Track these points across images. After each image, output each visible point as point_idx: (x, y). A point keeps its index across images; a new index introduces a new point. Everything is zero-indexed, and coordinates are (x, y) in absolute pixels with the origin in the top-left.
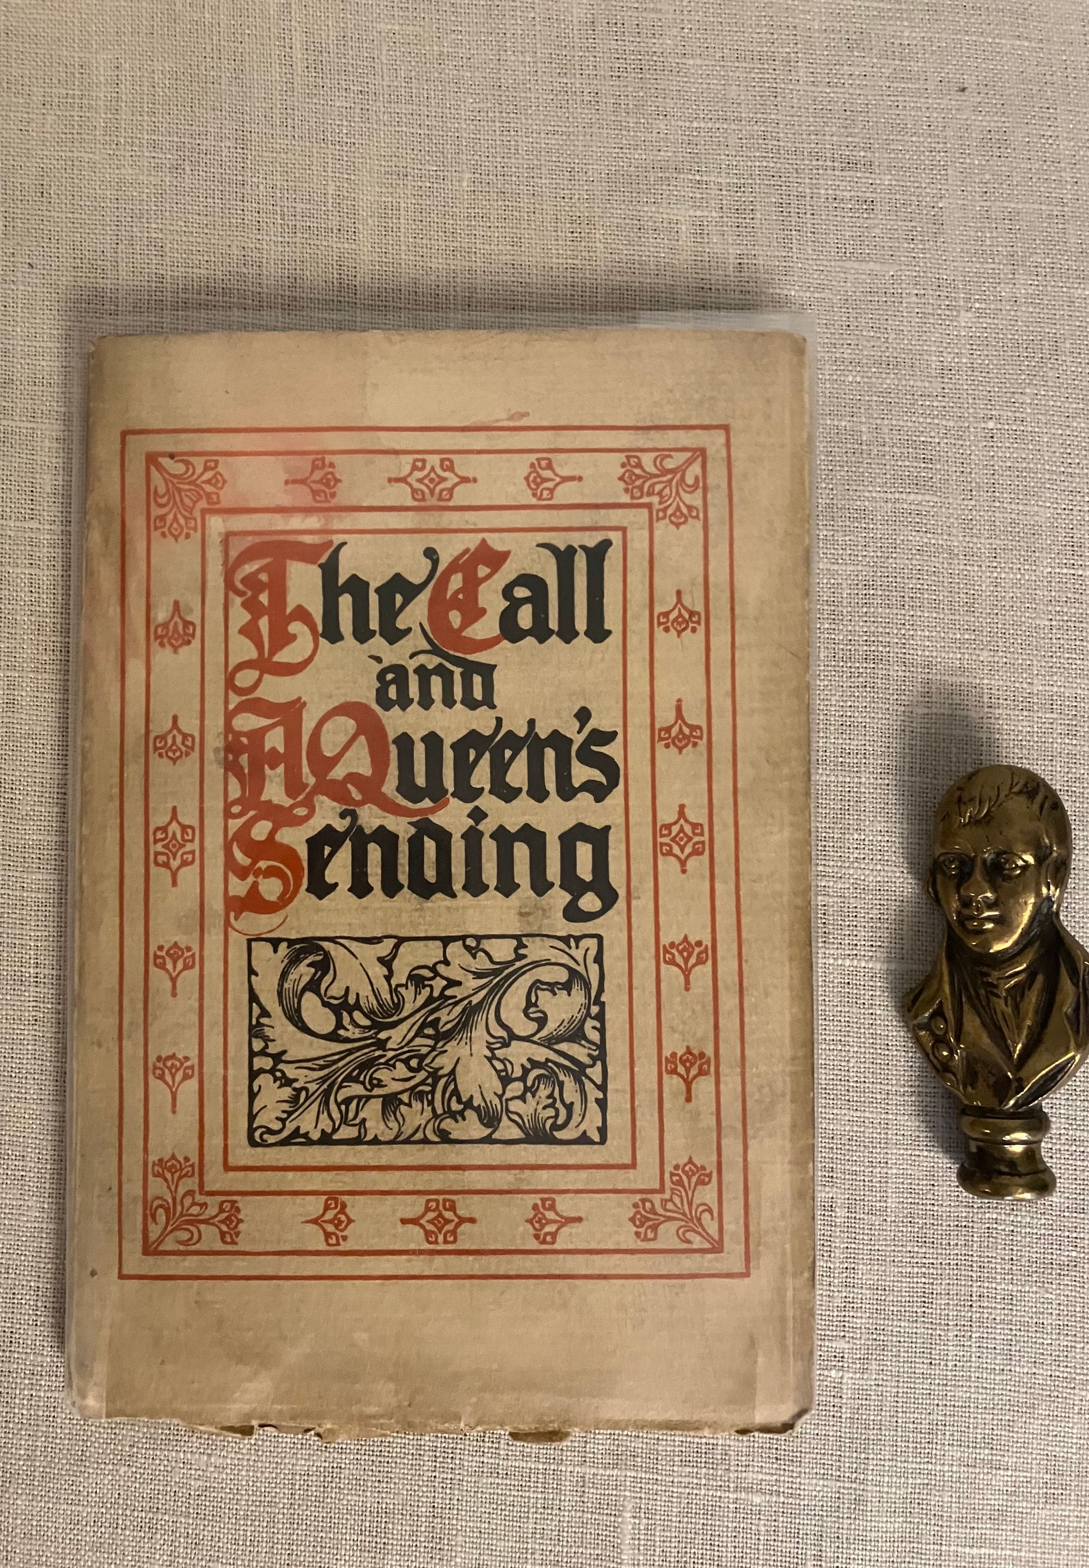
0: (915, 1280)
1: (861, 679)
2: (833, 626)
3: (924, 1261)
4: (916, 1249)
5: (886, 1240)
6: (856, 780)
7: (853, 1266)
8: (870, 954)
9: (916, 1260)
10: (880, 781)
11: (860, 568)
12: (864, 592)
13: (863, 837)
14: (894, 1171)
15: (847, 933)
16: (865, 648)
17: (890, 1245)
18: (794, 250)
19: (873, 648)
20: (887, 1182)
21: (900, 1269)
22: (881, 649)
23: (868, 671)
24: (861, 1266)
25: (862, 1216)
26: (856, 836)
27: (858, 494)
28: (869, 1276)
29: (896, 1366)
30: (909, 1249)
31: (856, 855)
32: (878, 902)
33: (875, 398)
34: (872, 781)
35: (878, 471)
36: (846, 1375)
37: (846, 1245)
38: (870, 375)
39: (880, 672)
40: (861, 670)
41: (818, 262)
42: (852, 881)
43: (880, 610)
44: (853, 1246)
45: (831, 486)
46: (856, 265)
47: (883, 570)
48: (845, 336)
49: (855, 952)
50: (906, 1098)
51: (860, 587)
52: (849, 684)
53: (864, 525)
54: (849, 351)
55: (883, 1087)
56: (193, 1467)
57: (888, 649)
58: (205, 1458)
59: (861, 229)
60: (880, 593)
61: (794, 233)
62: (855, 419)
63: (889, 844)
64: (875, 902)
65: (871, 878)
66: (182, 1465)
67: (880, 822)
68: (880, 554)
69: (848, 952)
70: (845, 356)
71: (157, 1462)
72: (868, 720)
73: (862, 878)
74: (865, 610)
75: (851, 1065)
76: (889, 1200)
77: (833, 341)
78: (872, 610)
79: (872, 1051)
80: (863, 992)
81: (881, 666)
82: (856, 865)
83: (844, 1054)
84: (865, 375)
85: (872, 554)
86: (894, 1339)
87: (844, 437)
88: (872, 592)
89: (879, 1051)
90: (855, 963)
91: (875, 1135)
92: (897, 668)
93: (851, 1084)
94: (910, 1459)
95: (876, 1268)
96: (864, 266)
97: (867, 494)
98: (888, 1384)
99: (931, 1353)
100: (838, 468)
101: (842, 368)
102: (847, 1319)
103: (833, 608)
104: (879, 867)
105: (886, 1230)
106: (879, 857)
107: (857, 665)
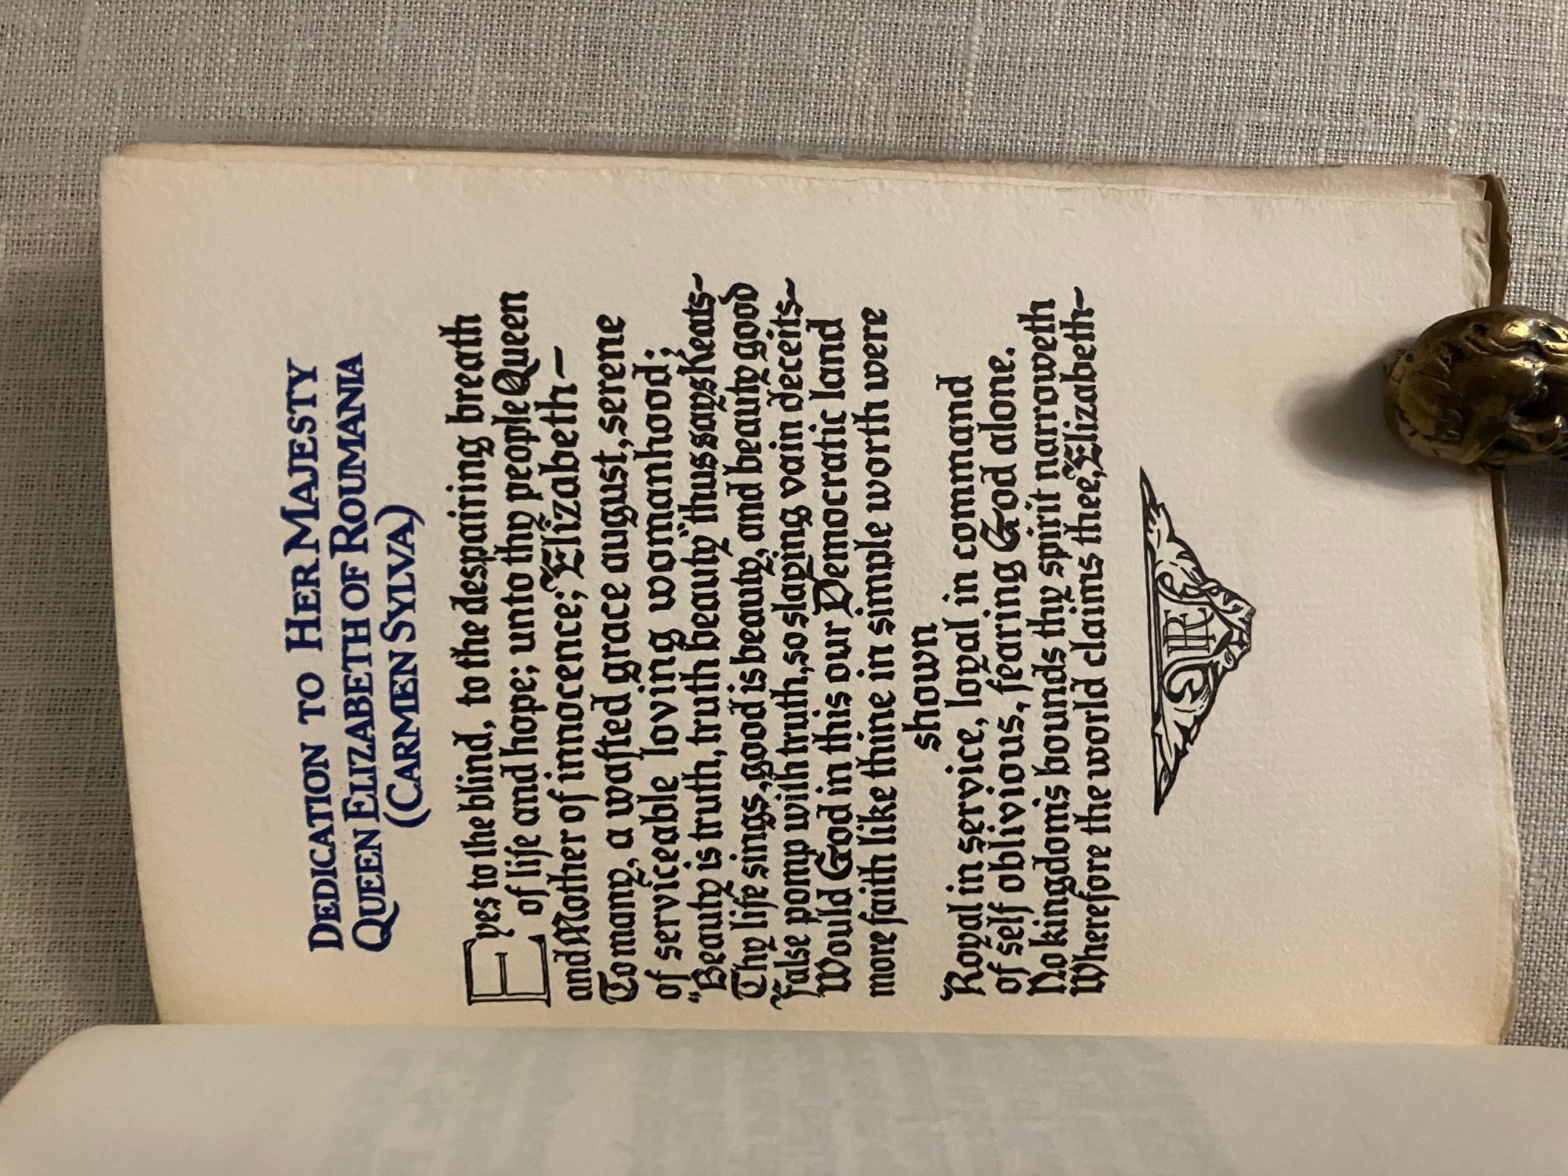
0: (1347, 31)
1: (620, 63)
2: (551, 94)
3: (1325, 19)
4: (1312, 28)
5: (1299, 64)
6: (745, 73)
7: (1328, 104)
8: (959, 66)
9: (1325, 29)
10: (748, 45)
11: (479, 59)
12: (510, 55)
13: (816, 68)
14: (1219, 51)
15: (933, 91)
16: (580, 56)
17: (1306, 59)
18: (59, 125)
19: (581, 47)
20: (1231, 60)
21: (1335, 48)
22: (582, 38)
23: (609, 53)
24: (1329, 94)
25: (1270, 91)
26: (815, 76)
27: (383, 57)
28: (1342, 84)
29: (1446, 58)
30: (1311, 37)
31: (838, 78)
32: (897, 54)
33: (260, 31)
34: (747, 54)
35: (355, 32)
36: (1455, 116)
37: (1304, 112)
38: (228, 36)
39: (611, 39)
40: (608, 62)
41: (76, 95)
42: (870, 83)
43: (533, 36)
44: (1305, 103)
45: (372, 91)
46: (84, 48)
47: (482, 31)
48: (176, 65)
49: (957, 84)
50: (1133, 32)
51: (503, 60)
52: (625, 77)
53: (425, 51)
54: (196, 60)
55: (1119, 59)
56: (1542, 893)
57: (583, 29)
58: (1532, 879)
59: (38, 40)
60: (511, 35)
61: (35, 125)
62: (286, 57)
63: (826, 36)
64: (896, 58)
65: (867, 61)
66: (1540, 908)
67: (798, 46)
68: (462, 34)
69: (956, 93)
70: (202, 65)
71: (1536, 937)
72: (671, 56)
73: (866, 70)
74: (532, 55)
75: (1091, 95)
76: (1253, 57)
77: (182, 80)
78: (532, 46)
79: (1075, 71)
80: (1005, 77)
81: (604, 38)
82: (850, 78)
83: (1078, 104)
84: (228, 41)
85: (462, 44)
86: (1415, 58)
87: (308, 72)
88: (510, 46)
89: (1076, 61)
90: (969, 84)
91: (1176, 72)
92: (607, 20)
93: (1114, 96)
94: (1548, 47)
95: (1332, 77)
96: (85, 39)
97: (385, 47)
98: (1465, 67)
99: (1431, 17)
100: (349, 81)
101: (217, 70)
102: (1390, 113)
103: (528, 94)
104: (854, 51)
105: (1288, 64)
106: (842, 50)
107: (601, 66)
